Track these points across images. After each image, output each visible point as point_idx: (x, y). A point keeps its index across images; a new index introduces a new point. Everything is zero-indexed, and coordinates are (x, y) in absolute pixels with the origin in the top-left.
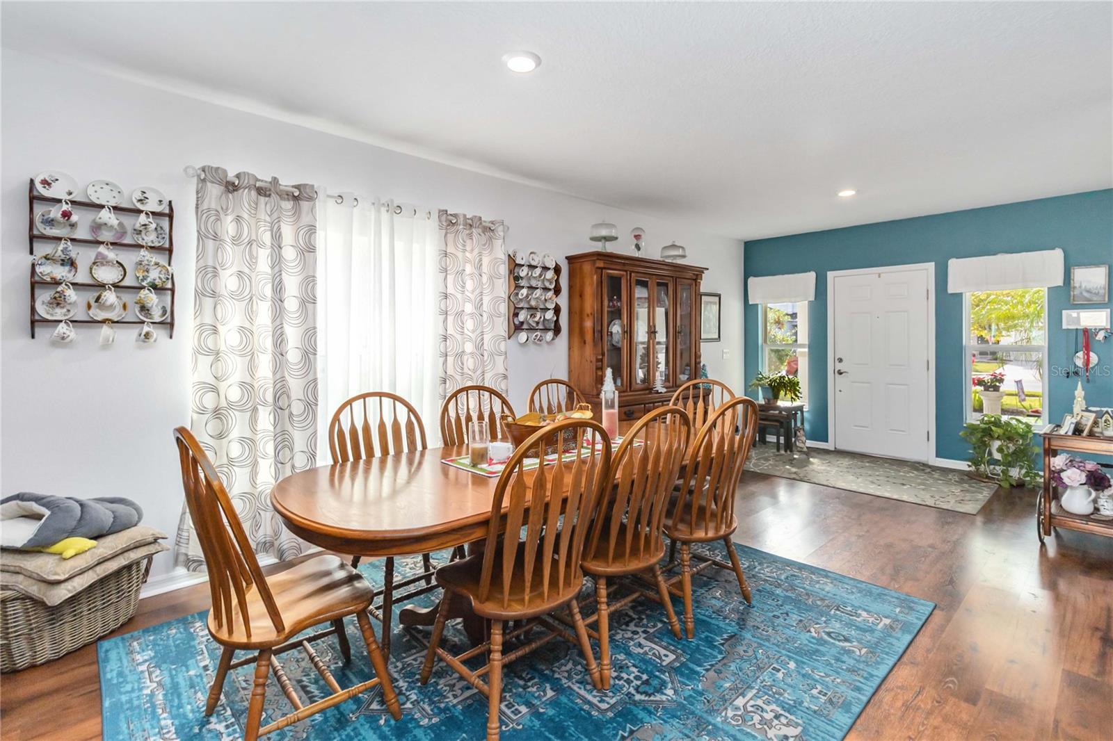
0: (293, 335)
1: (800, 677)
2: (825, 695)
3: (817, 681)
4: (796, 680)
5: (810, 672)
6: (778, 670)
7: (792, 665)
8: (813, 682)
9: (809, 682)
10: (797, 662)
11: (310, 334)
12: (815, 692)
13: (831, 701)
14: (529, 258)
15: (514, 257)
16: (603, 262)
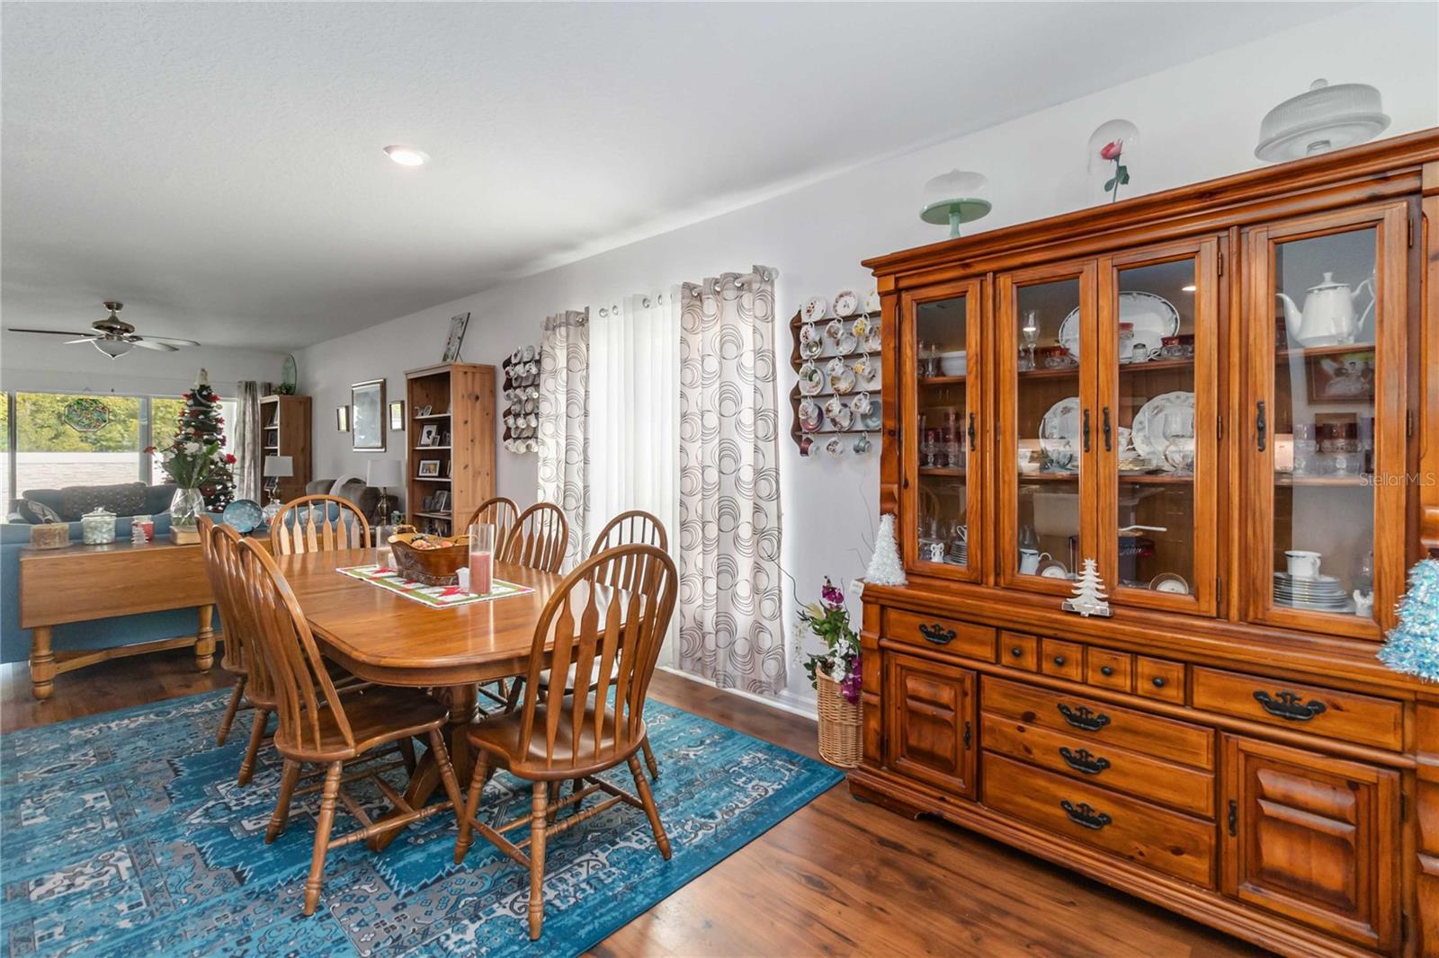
1: (97, 924)
2: (41, 939)
3: (70, 939)
4: (101, 917)
5: (91, 938)
6: (131, 908)
7: (125, 924)
8: (73, 934)
9: (78, 931)
10: (124, 931)
12: (60, 929)
13: (27, 940)
14: (835, 306)
15: (809, 311)
16: (892, 277)
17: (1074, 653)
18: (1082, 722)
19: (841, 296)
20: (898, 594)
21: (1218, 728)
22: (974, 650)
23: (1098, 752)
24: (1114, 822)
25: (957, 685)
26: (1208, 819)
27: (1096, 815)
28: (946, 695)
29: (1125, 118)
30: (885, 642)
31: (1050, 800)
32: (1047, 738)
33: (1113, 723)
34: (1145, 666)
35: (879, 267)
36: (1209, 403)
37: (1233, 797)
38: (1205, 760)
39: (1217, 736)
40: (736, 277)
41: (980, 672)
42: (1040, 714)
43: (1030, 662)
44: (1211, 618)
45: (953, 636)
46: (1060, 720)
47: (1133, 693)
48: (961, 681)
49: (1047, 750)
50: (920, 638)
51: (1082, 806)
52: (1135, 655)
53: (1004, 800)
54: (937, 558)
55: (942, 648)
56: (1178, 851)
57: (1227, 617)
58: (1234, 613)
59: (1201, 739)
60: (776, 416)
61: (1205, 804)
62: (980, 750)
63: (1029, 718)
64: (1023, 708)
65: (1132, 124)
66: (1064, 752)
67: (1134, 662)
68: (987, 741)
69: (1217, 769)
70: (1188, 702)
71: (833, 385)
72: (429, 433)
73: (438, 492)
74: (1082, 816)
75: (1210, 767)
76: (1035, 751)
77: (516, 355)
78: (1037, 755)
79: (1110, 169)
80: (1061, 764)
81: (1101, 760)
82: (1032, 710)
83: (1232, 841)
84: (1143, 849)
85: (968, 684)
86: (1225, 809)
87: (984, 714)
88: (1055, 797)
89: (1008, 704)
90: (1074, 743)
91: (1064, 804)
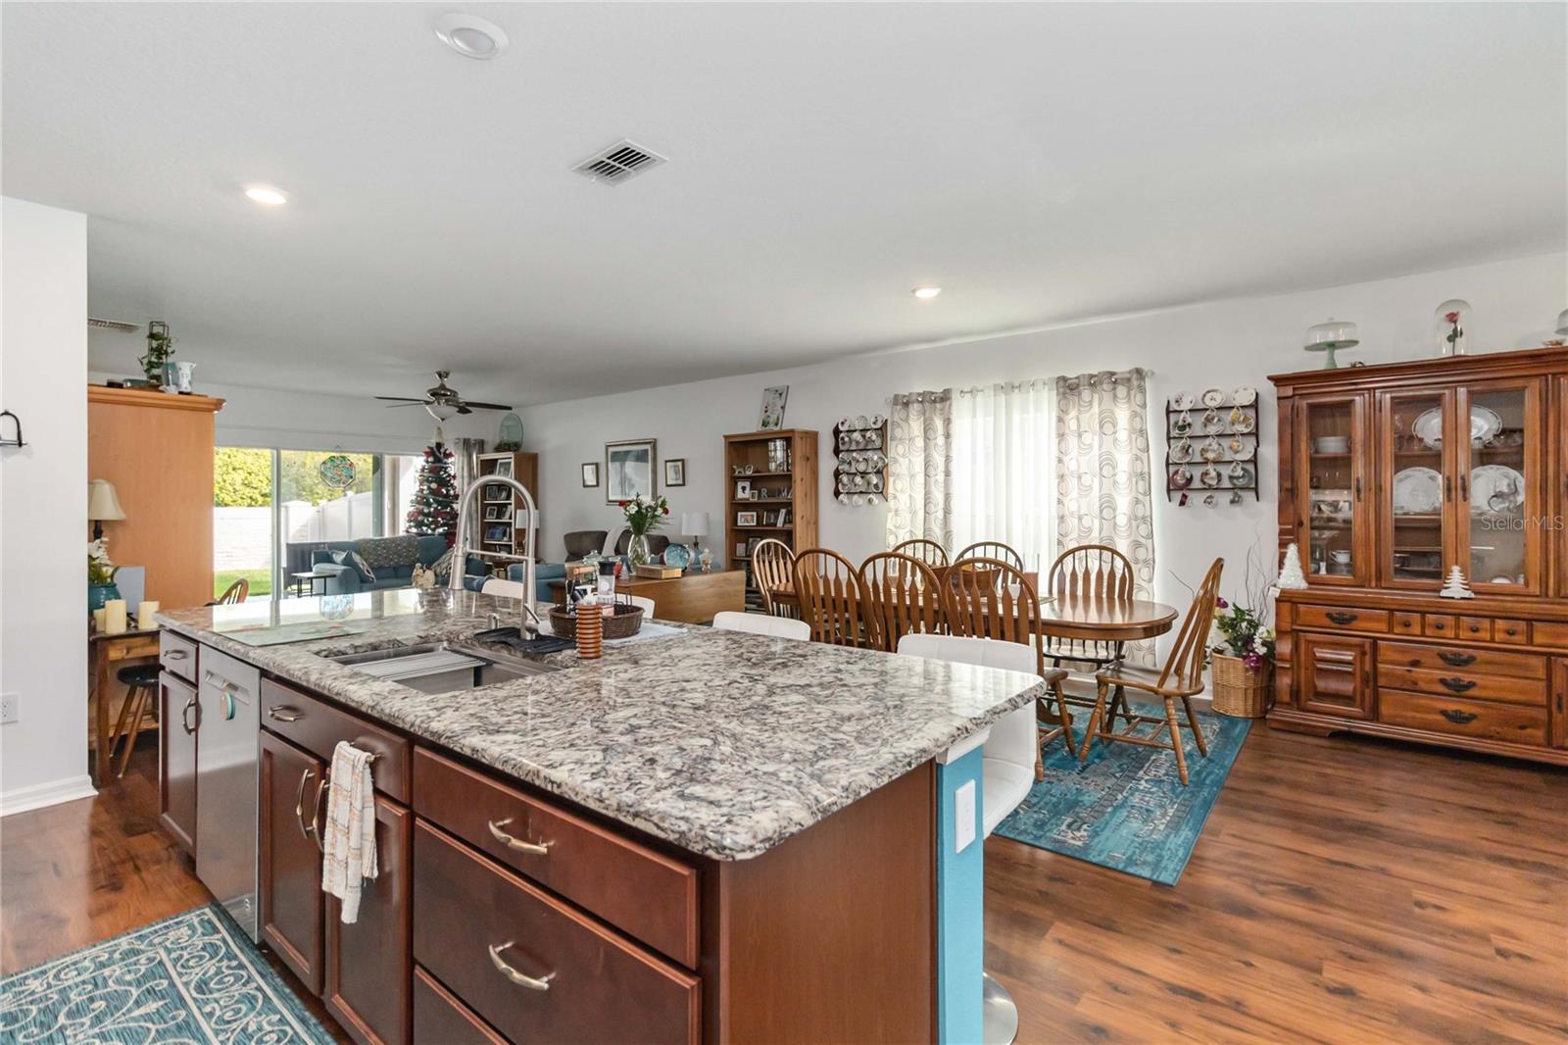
0: (938, 496)
11: (947, 497)
14: (1203, 399)
15: (1177, 401)
16: (1291, 387)
17: (1449, 620)
18: (1456, 662)
19: (1208, 392)
20: (1305, 594)
21: (1549, 655)
22: (1372, 625)
23: (1466, 678)
24: (1479, 717)
25: (1358, 650)
26: (1542, 706)
27: (1466, 715)
28: (1348, 656)
29: (1462, 299)
30: (1295, 627)
31: (1433, 711)
32: (1430, 674)
33: (1478, 660)
34: (1500, 624)
35: (1279, 381)
36: (1535, 473)
37: (1560, 691)
38: (1541, 673)
39: (1549, 660)
40: (1113, 374)
41: (1375, 639)
42: (1423, 660)
43: (1417, 629)
44: (1537, 596)
45: (1354, 618)
46: (1440, 662)
47: (1493, 640)
48: (1361, 646)
49: (1431, 681)
50: (1327, 622)
51: (1456, 711)
52: (1493, 618)
53: (1396, 716)
54: (1323, 571)
55: (1346, 626)
56: (1523, 728)
57: (1547, 595)
58: (1551, 593)
59: (1538, 663)
60: (1150, 477)
61: (1542, 699)
62: (1376, 687)
63: (1415, 663)
64: (1408, 658)
65: (1464, 302)
66: (1443, 681)
67: (1493, 623)
68: (1382, 681)
69: (1549, 679)
70: (1530, 642)
71: (1202, 455)
72: (744, 488)
73: (751, 540)
74: (1457, 718)
75: (1544, 677)
76: (1419, 683)
77: (842, 423)
78: (1422, 685)
79: (1449, 329)
80: (1441, 689)
81: (1469, 682)
82: (1417, 658)
83: (1560, 716)
84: (1499, 730)
85: (1367, 648)
86: (1555, 700)
87: (1380, 665)
88: (1435, 709)
89: (1398, 657)
90: (1449, 675)
91: (1444, 713)
